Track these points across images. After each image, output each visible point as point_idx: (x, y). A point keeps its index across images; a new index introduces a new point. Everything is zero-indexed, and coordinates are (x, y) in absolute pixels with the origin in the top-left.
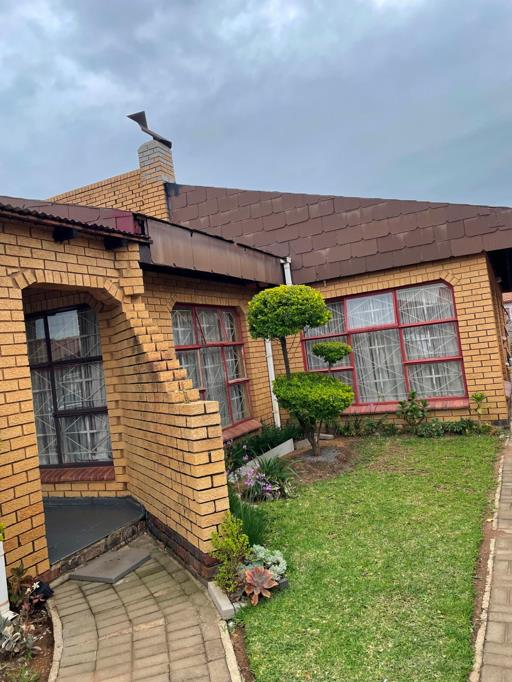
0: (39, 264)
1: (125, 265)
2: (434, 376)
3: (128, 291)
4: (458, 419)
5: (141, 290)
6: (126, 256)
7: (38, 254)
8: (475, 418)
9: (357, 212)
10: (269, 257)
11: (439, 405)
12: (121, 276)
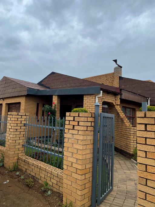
0: (105, 98)
1: (117, 98)
3: (117, 104)
5: (119, 104)
6: (117, 97)
7: (105, 96)
10: (145, 98)
12: (116, 100)
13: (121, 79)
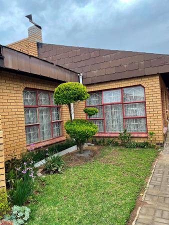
2: (135, 124)
4: (143, 141)
8: (149, 142)
9: (109, 56)
11: (136, 135)
13: (40, 46)
